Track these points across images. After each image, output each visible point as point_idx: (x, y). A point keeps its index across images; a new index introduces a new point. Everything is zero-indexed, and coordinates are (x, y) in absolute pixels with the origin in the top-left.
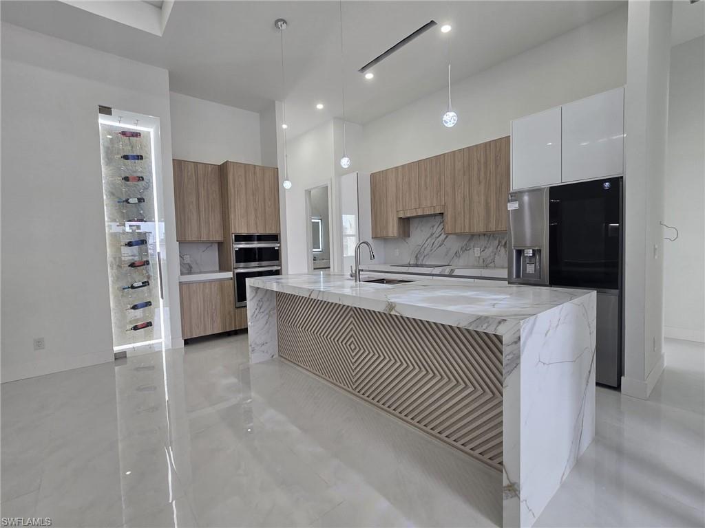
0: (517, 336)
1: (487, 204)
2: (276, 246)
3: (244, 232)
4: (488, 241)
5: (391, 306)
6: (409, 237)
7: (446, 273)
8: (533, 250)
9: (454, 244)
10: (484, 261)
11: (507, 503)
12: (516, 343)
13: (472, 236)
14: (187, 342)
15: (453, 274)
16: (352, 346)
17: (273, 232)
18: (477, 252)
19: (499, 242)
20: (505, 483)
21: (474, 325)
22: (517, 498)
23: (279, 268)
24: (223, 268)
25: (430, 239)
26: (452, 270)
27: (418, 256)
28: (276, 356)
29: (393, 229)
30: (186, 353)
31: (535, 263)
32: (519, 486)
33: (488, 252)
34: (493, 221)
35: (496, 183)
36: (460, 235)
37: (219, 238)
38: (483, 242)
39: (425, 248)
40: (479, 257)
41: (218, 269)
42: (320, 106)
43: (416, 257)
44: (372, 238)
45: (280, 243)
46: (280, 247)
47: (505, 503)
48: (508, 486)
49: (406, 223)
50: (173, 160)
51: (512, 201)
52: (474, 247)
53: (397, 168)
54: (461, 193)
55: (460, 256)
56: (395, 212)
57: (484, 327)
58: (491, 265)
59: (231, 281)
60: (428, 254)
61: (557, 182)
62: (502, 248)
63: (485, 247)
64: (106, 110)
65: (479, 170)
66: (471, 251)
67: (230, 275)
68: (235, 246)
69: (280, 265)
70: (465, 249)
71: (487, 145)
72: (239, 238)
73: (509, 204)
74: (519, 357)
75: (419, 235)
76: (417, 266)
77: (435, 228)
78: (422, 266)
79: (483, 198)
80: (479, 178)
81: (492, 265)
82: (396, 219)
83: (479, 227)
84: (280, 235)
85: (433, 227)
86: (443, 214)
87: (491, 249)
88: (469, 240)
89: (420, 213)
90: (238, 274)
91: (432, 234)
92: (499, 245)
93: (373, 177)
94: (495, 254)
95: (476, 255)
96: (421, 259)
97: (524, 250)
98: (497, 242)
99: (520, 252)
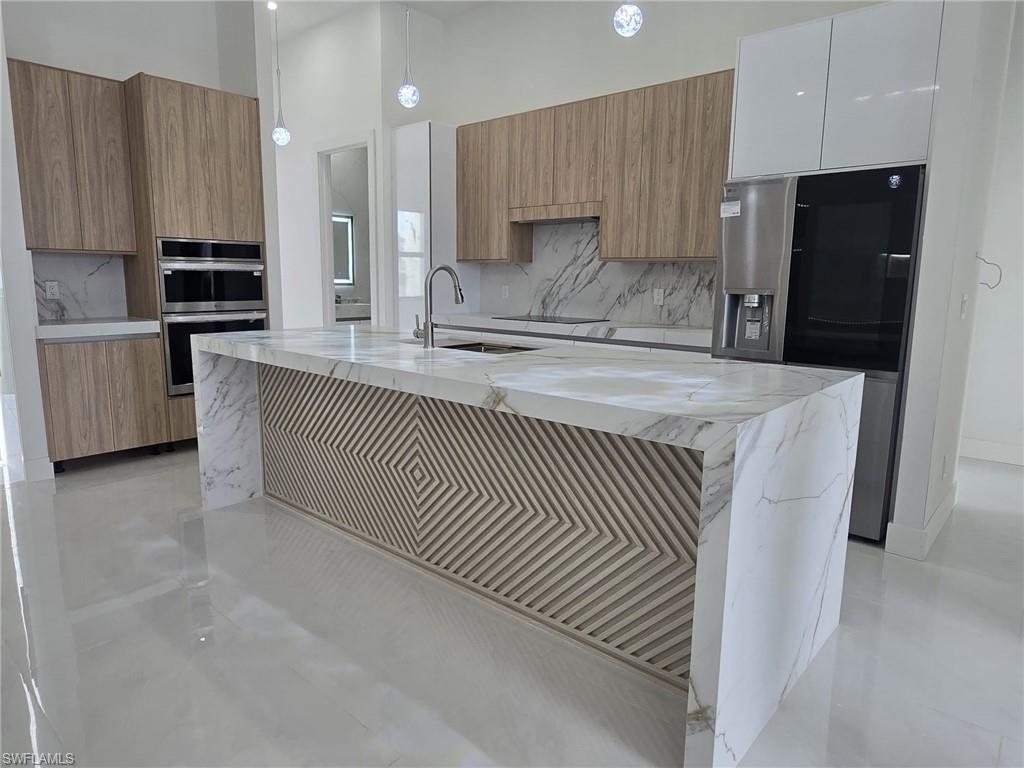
0: (729, 451)
1: (683, 204)
2: (256, 268)
3: (183, 235)
4: (680, 276)
5: (498, 396)
6: (531, 261)
7: (600, 335)
8: (761, 297)
9: (616, 279)
10: (669, 315)
11: (691, 741)
12: (726, 464)
13: (652, 265)
14: (60, 468)
15: (613, 338)
16: (417, 473)
17: (247, 238)
18: (658, 295)
19: (701, 279)
20: (692, 707)
21: (654, 431)
22: (709, 731)
23: (263, 315)
24: (136, 312)
25: (572, 267)
26: (611, 330)
27: (547, 301)
28: (260, 493)
29: (500, 244)
30: (58, 488)
31: (761, 321)
32: (714, 712)
33: (680, 297)
34: (691, 237)
35: (702, 162)
36: (628, 263)
37: (124, 245)
38: (670, 278)
39: (560, 286)
40: (661, 306)
41: (126, 315)
43: (543, 302)
44: (458, 261)
45: (264, 263)
46: (264, 271)
47: (689, 740)
48: (697, 713)
49: (525, 233)
50: (8, 59)
51: (729, 199)
52: (653, 285)
53: (511, 118)
54: (635, 178)
55: (626, 303)
56: (505, 211)
57: (672, 435)
58: (682, 322)
59: (157, 341)
60: (566, 298)
61: (812, 168)
62: (705, 290)
63: (674, 289)
65: (672, 133)
66: (647, 294)
67: (154, 326)
68: (164, 265)
69: (265, 310)
70: (636, 290)
71: (689, 84)
72: (172, 249)
73: (722, 207)
74: (729, 490)
75: (552, 259)
76: (543, 319)
77: (582, 246)
78: (554, 320)
79: (675, 191)
80: (670, 152)
81: (684, 322)
82: (505, 226)
83: (665, 248)
84: (264, 243)
85: (578, 243)
86: (598, 218)
87: (683, 292)
88: (645, 273)
89: (555, 215)
90: (172, 326)
91: (576, 259)
92: (698, 284)
93: (463, 133)
94: (692, 302)
95: (655, 302)
96: (552, 307)
97: (743, 296)
98: (695, 279)
99: (736, 299)
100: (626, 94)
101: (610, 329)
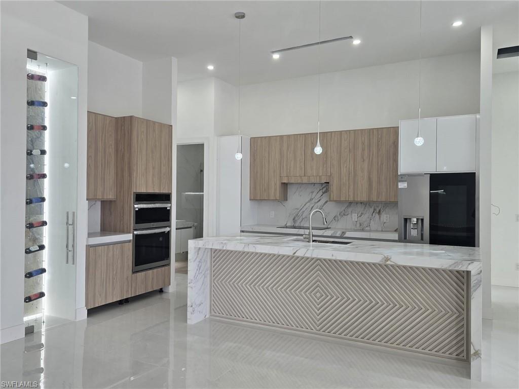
0: (480, 270)
1: (370, 179)
2: (167, 206)
3: (143, 190)
4: (365, 208)
5: (387, 259)
6: (287, 200)
8: (417, 219)
9: (332, 209)
10: (360, 225)
11: (474, 363)
12: (479, 274)
13: (350, 203)
14: (91, 312)
15: (345, 236)
16: (318, 295)
17: (164, 191)
18: (355, 217)
19: (375, 210)
20: (472, 352)
21: (453, 266)
22: (479, 358)
23: (167, 229)
25: (309, 204)
27: (296, 218)
28: (208, 316)
31: (418, 229)
33: (365, 218)
34: (374, 193)
35: (378, 163)
36: (339, 202)
38: (360, 209)
39: (303, 212)
40: (356, 222)
42: (211, 68)
43: (294, 219)
44: (250, 200)
45: (171, 203)
46: (171, 207)
48: (474, 353)
49: (285, 188)
50: (88, 112)
51: (402, 181)
52: (351, 212)
53: (281, 137)
54: (346, 167)
55: (338, 220)
56: (278, 177)
58: (367, 228)
59: (131, 244)
60: (306, 217)
61: (434, 171)
62: (377, 215)
63: (362, 214)
64: (32, 55)
65: (363, 150)
66: (349, 216)
67: (130, 236)
68: (136, 206)
69: (170, 226)
70: (343, 214)
71: (371, 131)
72: (140, 198)
73: (399, 184)
75: (297, 199)
76: (295, 227)
77: (314, 194)
78: (300, 228)
79: (366, 173)
80: (363, 157)
82: (279, 184)
83: (362, 198)
84: (171, 193)
85: (312, 192)
86: (328, 183)
87: (367, 215)
88: (347, 206)
89: (305, 180)
90: (137, 235)
91: (311, 200)
92: (374, 212)
93: (254, 141)
94: (371, 220)
95: (353, 220)
96: (299, 221)
97: (410, 219)
98: (372, 210)
99: (406, 220)
100: (341, 132)
101: (343, 232)
